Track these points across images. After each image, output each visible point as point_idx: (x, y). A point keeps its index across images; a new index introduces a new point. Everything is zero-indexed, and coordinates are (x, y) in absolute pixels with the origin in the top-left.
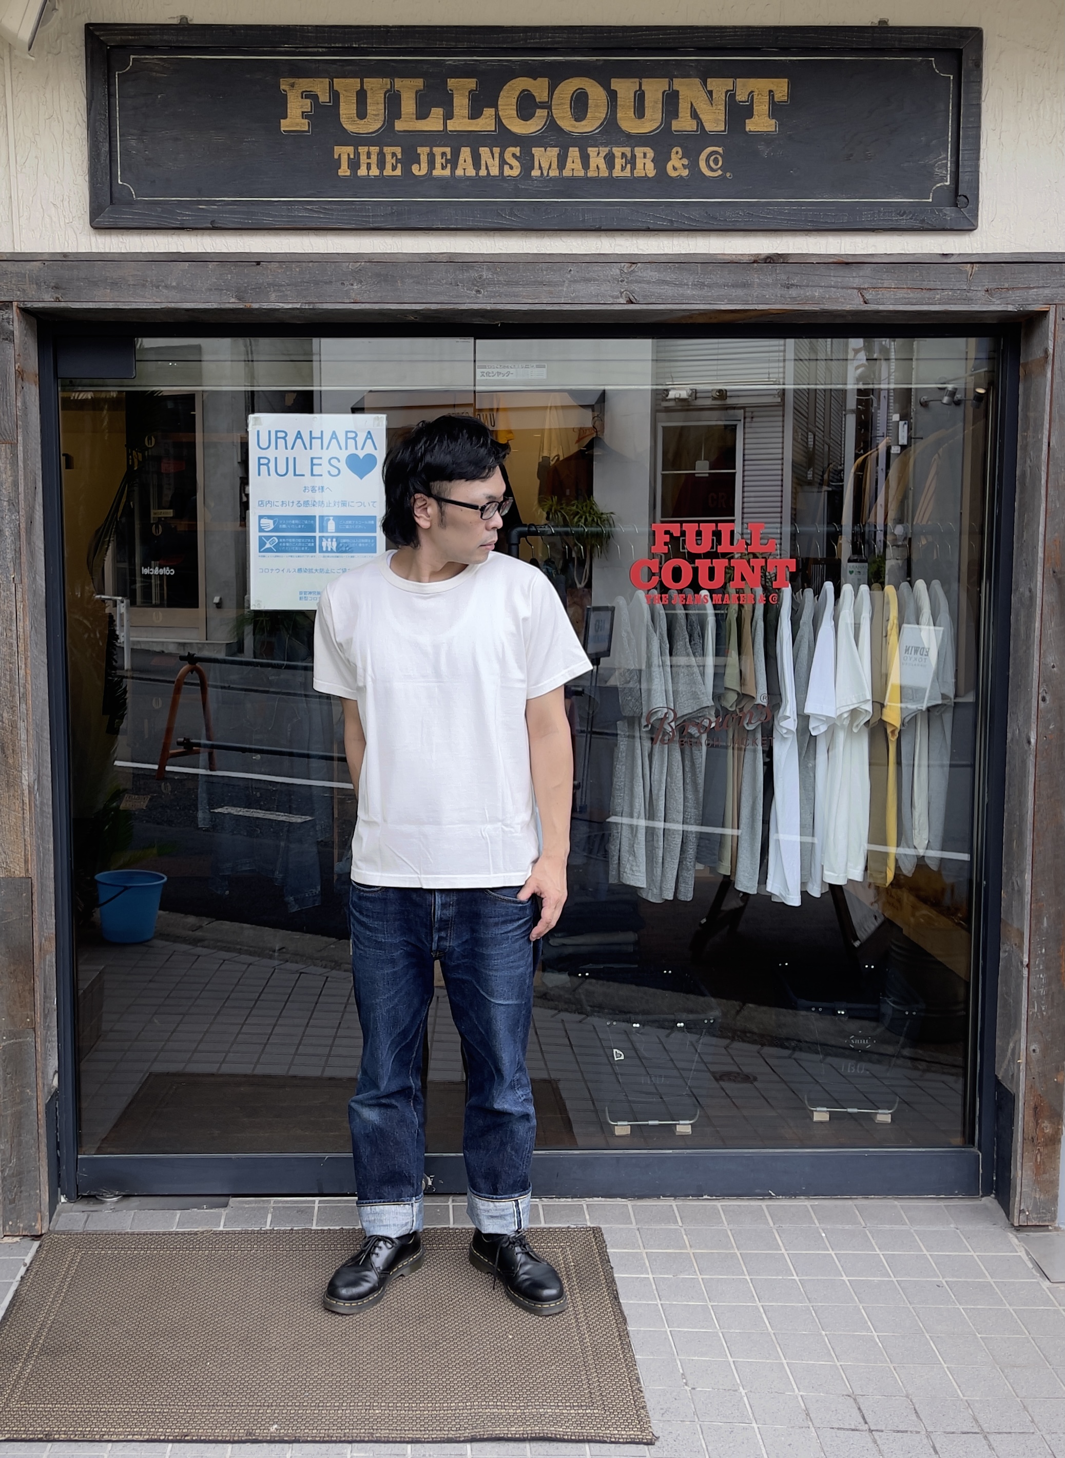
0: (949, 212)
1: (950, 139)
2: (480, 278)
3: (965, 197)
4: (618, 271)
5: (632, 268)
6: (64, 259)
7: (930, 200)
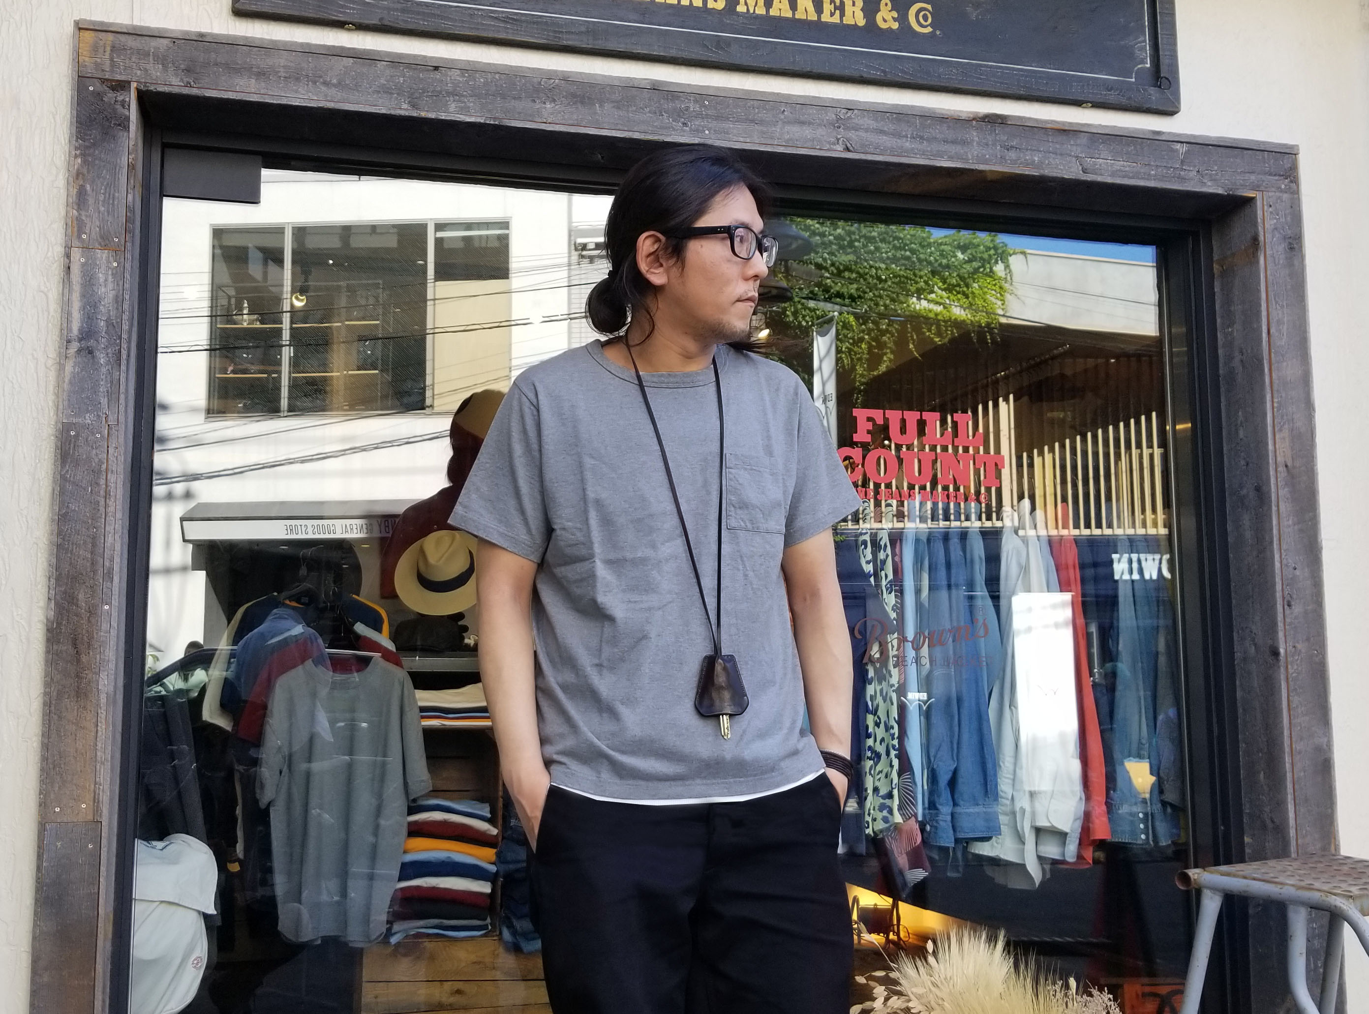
0: (1153, 93)
1: (1147, 23)
2: (687, 110)
3: (1167, 79)
4: (834, 116)
5: (849, 115)
6: (201, 39)
7: (1133, 80)
